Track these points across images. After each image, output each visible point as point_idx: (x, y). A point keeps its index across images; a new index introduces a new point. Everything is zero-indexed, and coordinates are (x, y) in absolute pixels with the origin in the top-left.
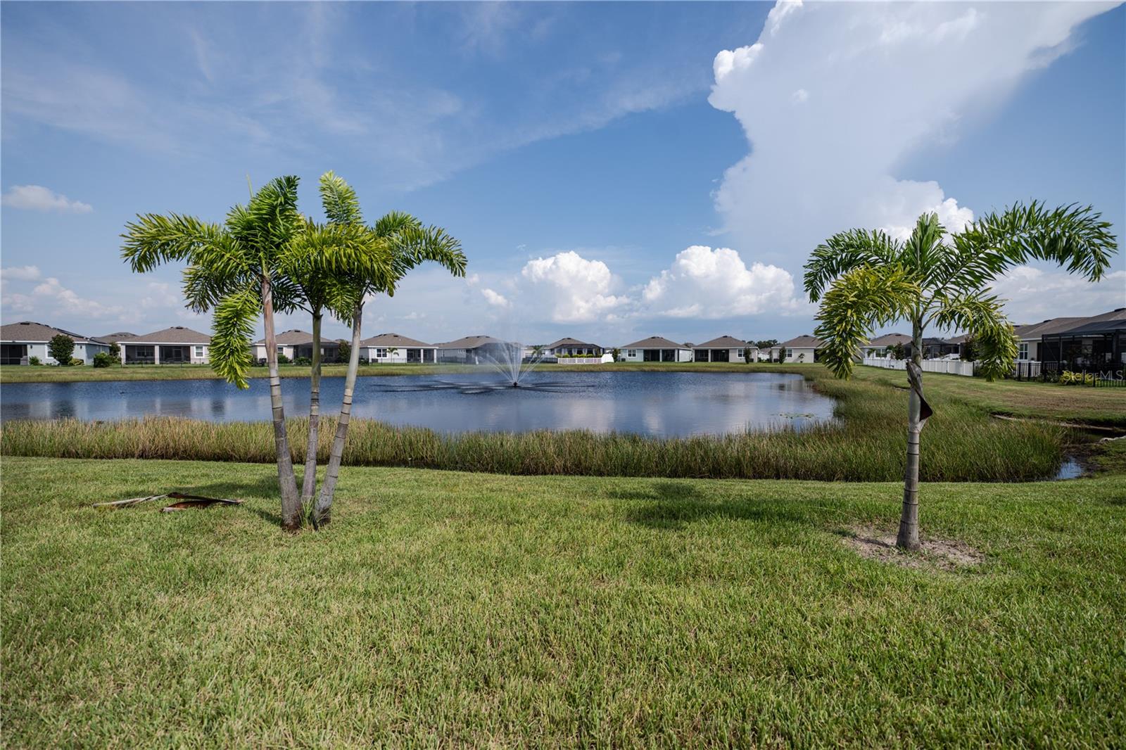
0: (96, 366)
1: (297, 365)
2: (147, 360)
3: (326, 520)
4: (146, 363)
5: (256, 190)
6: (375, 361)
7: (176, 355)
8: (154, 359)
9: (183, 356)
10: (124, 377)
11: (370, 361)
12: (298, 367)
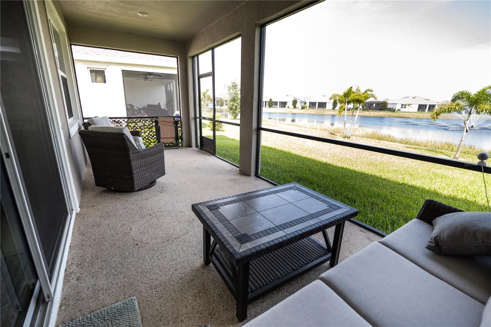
0: (302, 109)
1: (363, 111)
2: (314, 107)
3: (349, 138)
4: (314, 108)
5: (347, 89)
6: (399, 110)
7: (322, 106)
8: (316, 107)
9: (324, 106)
10: (308, 113)
11: (397, 110)
12: (363, 112)
